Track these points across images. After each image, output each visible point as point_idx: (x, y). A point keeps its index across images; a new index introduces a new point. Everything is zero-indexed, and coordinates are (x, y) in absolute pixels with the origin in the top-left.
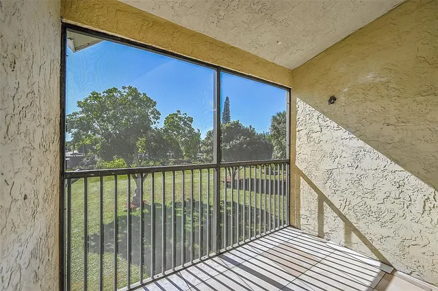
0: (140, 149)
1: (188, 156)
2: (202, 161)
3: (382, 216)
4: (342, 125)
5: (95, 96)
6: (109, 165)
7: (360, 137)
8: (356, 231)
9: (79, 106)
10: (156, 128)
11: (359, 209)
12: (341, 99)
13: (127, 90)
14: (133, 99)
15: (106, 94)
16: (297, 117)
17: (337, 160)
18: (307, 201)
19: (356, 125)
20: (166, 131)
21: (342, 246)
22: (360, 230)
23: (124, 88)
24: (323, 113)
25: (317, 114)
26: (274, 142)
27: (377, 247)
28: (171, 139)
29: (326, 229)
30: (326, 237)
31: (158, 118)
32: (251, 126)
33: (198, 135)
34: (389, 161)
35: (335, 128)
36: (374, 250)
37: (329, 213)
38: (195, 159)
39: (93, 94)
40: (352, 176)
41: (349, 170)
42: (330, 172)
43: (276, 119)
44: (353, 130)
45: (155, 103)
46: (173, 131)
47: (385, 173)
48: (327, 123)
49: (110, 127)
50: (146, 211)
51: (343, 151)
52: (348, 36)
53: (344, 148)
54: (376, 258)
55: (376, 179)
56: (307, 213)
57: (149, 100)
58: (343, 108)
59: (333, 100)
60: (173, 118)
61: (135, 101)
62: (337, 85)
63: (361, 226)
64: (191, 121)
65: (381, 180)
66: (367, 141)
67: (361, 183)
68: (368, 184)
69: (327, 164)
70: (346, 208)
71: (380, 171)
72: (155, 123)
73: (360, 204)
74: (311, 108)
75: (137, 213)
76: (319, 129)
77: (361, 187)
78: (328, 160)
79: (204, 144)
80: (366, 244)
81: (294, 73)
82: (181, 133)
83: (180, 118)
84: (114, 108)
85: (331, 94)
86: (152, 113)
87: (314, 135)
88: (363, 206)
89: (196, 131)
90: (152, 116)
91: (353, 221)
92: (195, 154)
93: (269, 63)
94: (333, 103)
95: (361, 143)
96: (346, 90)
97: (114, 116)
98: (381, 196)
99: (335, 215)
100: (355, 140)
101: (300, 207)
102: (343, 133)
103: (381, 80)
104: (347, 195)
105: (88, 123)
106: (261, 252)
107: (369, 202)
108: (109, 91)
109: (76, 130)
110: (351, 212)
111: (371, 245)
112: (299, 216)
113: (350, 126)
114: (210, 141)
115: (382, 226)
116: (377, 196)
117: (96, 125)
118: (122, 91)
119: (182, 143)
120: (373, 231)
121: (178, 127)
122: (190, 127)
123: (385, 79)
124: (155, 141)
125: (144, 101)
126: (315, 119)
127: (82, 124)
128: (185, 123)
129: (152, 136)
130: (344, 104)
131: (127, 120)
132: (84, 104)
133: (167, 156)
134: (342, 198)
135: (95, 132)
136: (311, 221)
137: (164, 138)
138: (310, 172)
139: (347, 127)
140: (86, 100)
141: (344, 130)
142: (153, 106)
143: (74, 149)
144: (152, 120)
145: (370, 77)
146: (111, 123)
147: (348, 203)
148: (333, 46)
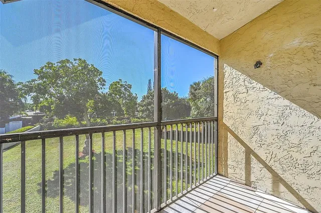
0: (89, 109)
1: (127, 114)
2: (138, 118)
3: (309, 169)
4: (268, 86)
5: (50, 65)
6: (65, 122)
7: (286, 97)
8: (282, 180)
9: (36, 73)
10: (102, 93)
11: (285, 161)
12: (267, 63)
13: (77, 62)
14: (82, 69)
15: (59, 65)
16: (225, 81)
17: (263, 118)
18: (234, 153)
19: (281, 86)
20: (110, 95)
21: (269, 194)
22: (286, 180)
23: (75, 60)
24: (249, 76)
25: (243, 77)
26: (191, 104)
27: (304, 196)
28: (114, 101)
29: (253, 179)
30: (253, 185)
31: (104, 85)
32: (175, 92)
33: (136, 98)
34: (316, 118)
35: (261, 90)
36: (300, 199)
37: (255, 165)
38: (134, 116)
39: (49, 63)
40: (278, 132)
41: (275, 126)
42: (256, 128)
43: (193, 86)
44: (279, 91)
45: (101, 72)
46: (116, 94)
47: (312, 130)
48: (253, 85)
49: (64, 91)
50: (94, 158)
51: (268, 109)
52: (274, 7)
53: (270, 107)
54: (303, 206)
55: (302, 135)
56: (234, 164)
57: (96, 70)
58: (269, 71)
59: (258, 64)
60: (116, 85)
61: (84, 71)
62: (263, 51)
63: (287, 177)
64: (130, 88)
65: (307, 136)
66: (293, 100)
67: (287, 138)
68: (294, 139)
69: (253, 121)
70: (272, 160)
71: (306, 127)
72: (101, 88)
73: (286, 157)
74: (238, 73)
75: (87, 160)
76: (245, 90)
77: (287, 142)
78: (253, 117)
79: (140, 105)
80: (293, 194)
81: (221, 42)
82: (122, 97)
83: (122, 85)
84: (67, 76)
85: (257, 59)
86: (99, 80)
87: (240, 96)
88: (289, 159)
89: (134, 95)
90: (99, 83)
91: (280, 172)
92: (133, 112)
93: (202, 31)
94: (259, 67)
95: (287, 102)
96: (271, 55)
97: (67, 82)
98: (307, 150)
99: (261, 166)
100: (281, 100)
101: (227, 158)
102: (268, 93)
103: (307, 44)
104: (273, 148)
105: (45, 88)
106: (199, 204)
107: (296, 155)
108: (62, 62)
109: (35, 94)
110: (277, 164)
111: (298, 194)
112: (226, 166)
113: (276, 87)
114: (144, 103)
115: (309, 177)
116: (303, 150)
117: (52, 90)
118: (74, 62)
119: (123, 104)
120: (300, 181)
121: (120, 92)
122: (129, 92)
123: (312, 43)
124: (102, 103)
125: (92, 71)
126: (241, 82)
127: (40, 89)
128: (125, 89)
129: (99, 98)
130: (269, 68)
131: (78, 86)
132: (40, 72)
133: (111, 115)
134: (268, 152)
135: (51, 95)
136: (238, 171)
137: (109, 100)
138: (237, 128)
139: (273, 88)
140: (42, 68)
141: (270, 91)
142: (100, 75)
143: (36, 109)
144: (100, 86)
145: (295, 43)
146: (65, 88)
147: (273, 156)
148: (259, 17)
